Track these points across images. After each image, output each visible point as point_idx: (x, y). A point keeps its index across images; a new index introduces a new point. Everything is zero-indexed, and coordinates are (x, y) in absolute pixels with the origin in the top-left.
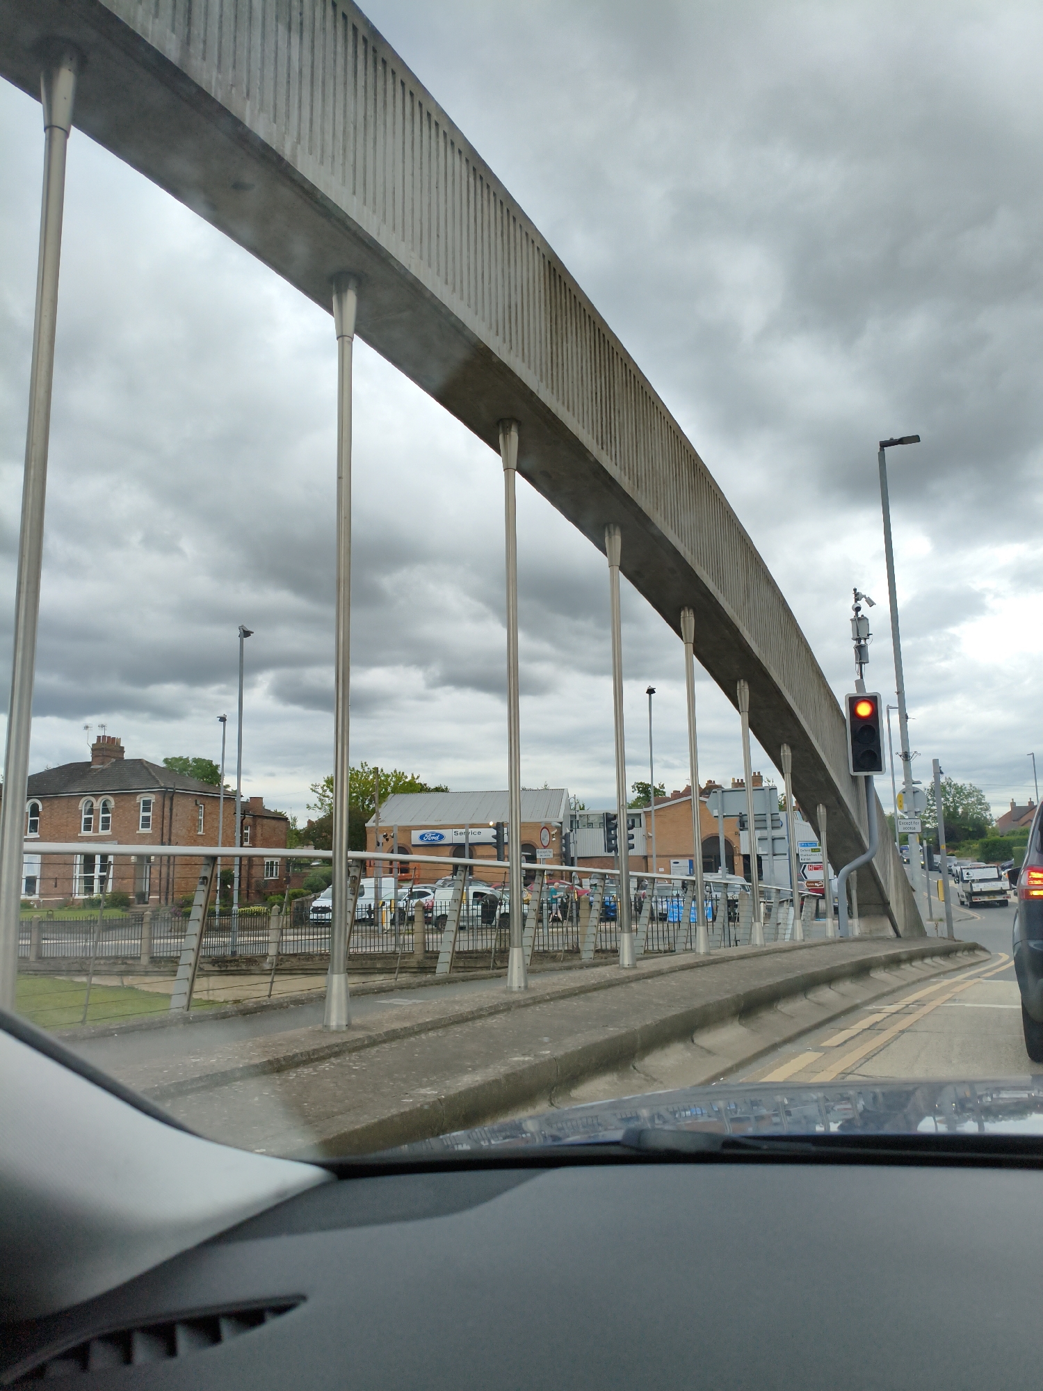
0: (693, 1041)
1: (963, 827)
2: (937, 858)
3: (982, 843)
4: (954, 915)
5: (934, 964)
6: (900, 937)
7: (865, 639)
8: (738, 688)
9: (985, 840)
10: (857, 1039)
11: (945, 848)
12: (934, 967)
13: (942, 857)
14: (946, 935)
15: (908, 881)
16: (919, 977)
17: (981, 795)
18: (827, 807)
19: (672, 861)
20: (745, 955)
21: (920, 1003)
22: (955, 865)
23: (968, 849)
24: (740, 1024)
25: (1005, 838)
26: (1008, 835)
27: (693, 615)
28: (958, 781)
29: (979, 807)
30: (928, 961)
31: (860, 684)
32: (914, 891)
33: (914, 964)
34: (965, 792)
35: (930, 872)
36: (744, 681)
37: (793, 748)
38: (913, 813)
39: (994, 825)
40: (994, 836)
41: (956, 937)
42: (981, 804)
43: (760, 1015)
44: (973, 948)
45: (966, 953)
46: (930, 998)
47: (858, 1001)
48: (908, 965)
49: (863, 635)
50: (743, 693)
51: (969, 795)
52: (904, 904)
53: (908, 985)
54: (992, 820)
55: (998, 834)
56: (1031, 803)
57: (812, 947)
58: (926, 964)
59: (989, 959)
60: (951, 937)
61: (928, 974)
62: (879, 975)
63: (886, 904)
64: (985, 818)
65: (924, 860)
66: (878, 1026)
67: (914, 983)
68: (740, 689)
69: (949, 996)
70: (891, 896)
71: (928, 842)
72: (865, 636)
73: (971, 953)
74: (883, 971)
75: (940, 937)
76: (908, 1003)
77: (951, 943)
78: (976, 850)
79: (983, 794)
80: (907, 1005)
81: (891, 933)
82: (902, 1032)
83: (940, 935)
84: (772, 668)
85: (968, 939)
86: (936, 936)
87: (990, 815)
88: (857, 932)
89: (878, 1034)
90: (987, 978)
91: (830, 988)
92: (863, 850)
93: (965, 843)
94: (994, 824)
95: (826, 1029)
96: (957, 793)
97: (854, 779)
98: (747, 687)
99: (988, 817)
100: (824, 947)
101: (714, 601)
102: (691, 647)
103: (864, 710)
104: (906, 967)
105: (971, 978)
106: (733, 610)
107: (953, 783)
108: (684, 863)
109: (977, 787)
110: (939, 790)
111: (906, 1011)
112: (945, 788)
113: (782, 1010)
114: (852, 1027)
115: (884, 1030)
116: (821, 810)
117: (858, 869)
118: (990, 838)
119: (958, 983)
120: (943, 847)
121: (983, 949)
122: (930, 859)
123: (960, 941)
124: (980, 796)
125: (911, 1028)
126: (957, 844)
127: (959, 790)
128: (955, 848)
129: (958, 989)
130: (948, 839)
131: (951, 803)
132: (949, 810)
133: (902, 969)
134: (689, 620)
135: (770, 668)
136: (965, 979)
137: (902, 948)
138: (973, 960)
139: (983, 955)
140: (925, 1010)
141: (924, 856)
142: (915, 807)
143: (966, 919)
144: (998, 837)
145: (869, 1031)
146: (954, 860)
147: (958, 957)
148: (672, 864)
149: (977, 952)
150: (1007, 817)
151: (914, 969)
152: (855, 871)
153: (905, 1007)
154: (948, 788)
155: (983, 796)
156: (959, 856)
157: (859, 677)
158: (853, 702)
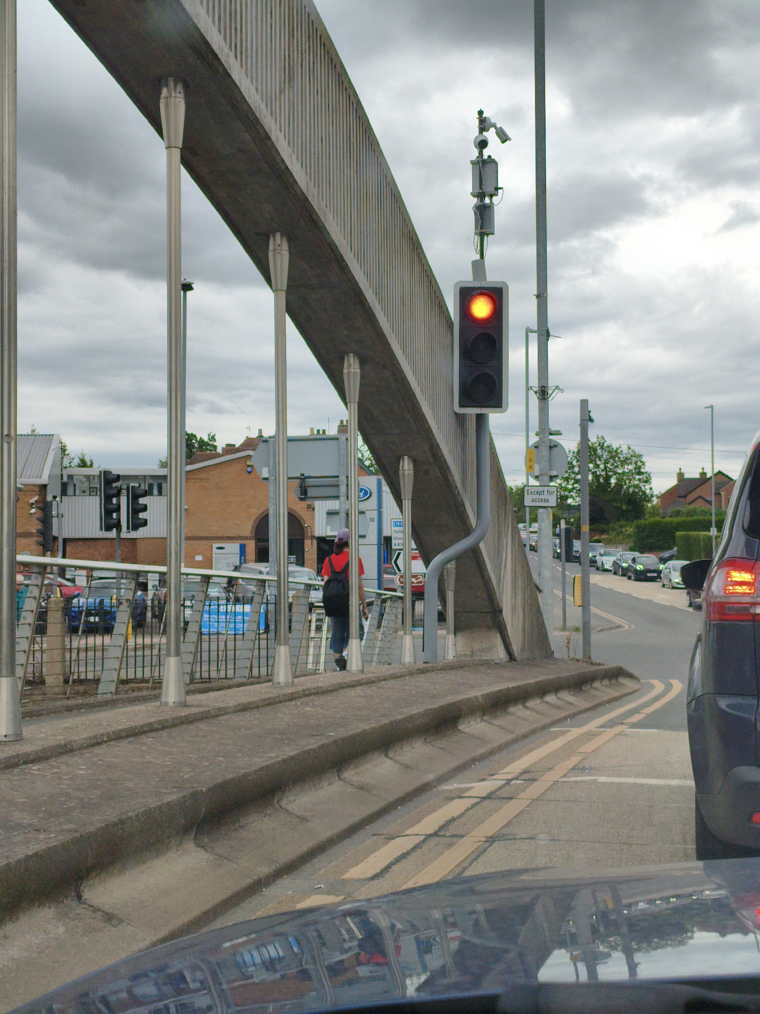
0: (79, 897)
1: (615, 504)
2: (577, 545)
3: (638, 527)
4: (593, 623)
5: (559, 703)
6: (515, 660)
7: (491, 196)
8: (271, 247)
9: (642, 522)
10: (412, 858)
11: (588, 530)
12: (558, 708)
13: (583, 545)
14: (580, 656)
15: (531, 577)
16: (533, 726)
17: (642, 462)
18: (415, 461)
19: (215, 545)
20: (250, 703)
21: (529, 776)
22: (601, 555)
23: (619, 534)
24: (198, 845)
25: (667, 519)
26: (671, 516)
27: (182, 95)
28: (614, 442)
29: (638, 477)
30: (551, 698)
31: (478, 267)
32: (540, 591)
33: (530, 704)
34: (621, 456)
35: (567, 564)
36: (281, 236)
37: (363, 362)
38: (546, 478)
39: (654, 503)
40: (653, 516)
41: (595, 659)
42: (639, 473)
43: (243, 821)
44: (616, 674)
45: (606, 682)
46: (546, 766)
47: (430, 777)
48: (520, 707)
49: (489, 189)
50: (278, 256)
51: (625, 461)
52: (524, 611)
53: (516, 740)
54: (652, 496)
55: (658, 515)
56: (703, 474)
57: (372, 682)
58: (546, 702)
59: (635, 691)
60: (588, 658)
61: (548, 721)
62: (473, 727)
63: (496, 611)
64: (644, 492)
65: (560, 548)
66: (451, 830)
67: (525, 736)
68: (274, 250)
69: (574, 760)
70: (504, 599)
71: (567, 523)
72: (492, 190)
73: (614, 681)
74: (479, 720)
75: (572, 659)
76: (510, 777)
77: (588, 669)
78: (629, 536)
79: (644, 459)
80: (509, 781)
81: (502, 654)
82: (491, 840)
83: (572, 655)
84: (330, 216)
85: (611, 663)
86: (566, 656)
87: (651, 489)
88: (450, 656)
89: (450, 846)
90: (634, 726)
91: (387, 756)
92: (467, 530)
93: (616, 525)
94: (655, 501)
95: (363, 839)
96: (611, 457)
97: (460, 419)
98: (285, 246)
99: (648, 492)
100: (393, 681)
101: (221, 70)
102: (177, 154)
103: (481, 308)
104: (517, 710)
105: (611, 724)
106: (259, 97)
107: (605, 445)
108: (233, 548)
109: (637, 452)
110: (588, 451)
111: (503, 793)
112: (595, 450)
113: (289, 807)
114: (409, 832)
115: (462, 836)
116: (406, 467)
117: (458, 558)
118: (648, 520)
119: (591, 735)
120: (585, 528)
121: (630, 676)
122: (569, 546)
123: (600, 664)
124: (639, 464)
125: (506, 831)
126: (605, 527)
127: (614, 454)
128: (603, 532)
129: (588, 747)
130: (593, 521)
131: (603, 471)
132: (598, 481)
133: (510, 714)
134: (175, 104)
135: (325, 214)
136: (603, 726)
137: (514, 679)
138: (615, 694)
139: (629, 684)
140: (535, 790)
141: (560, 543)
142: (550, 470)
143: (611, 629)
144: (658, 518)
145: (436, 839)
146: (600, 548)
147: (595, 689)
148: (215, 550)
149: (622, 680)
150: (671, 493)
151: (528, 712)
152: (453, 562)
153: (504, 785)
154: (599, 451)
155: (644, 464)
156: (608, 542)
157: (478, 257)
158: (467, 295)
